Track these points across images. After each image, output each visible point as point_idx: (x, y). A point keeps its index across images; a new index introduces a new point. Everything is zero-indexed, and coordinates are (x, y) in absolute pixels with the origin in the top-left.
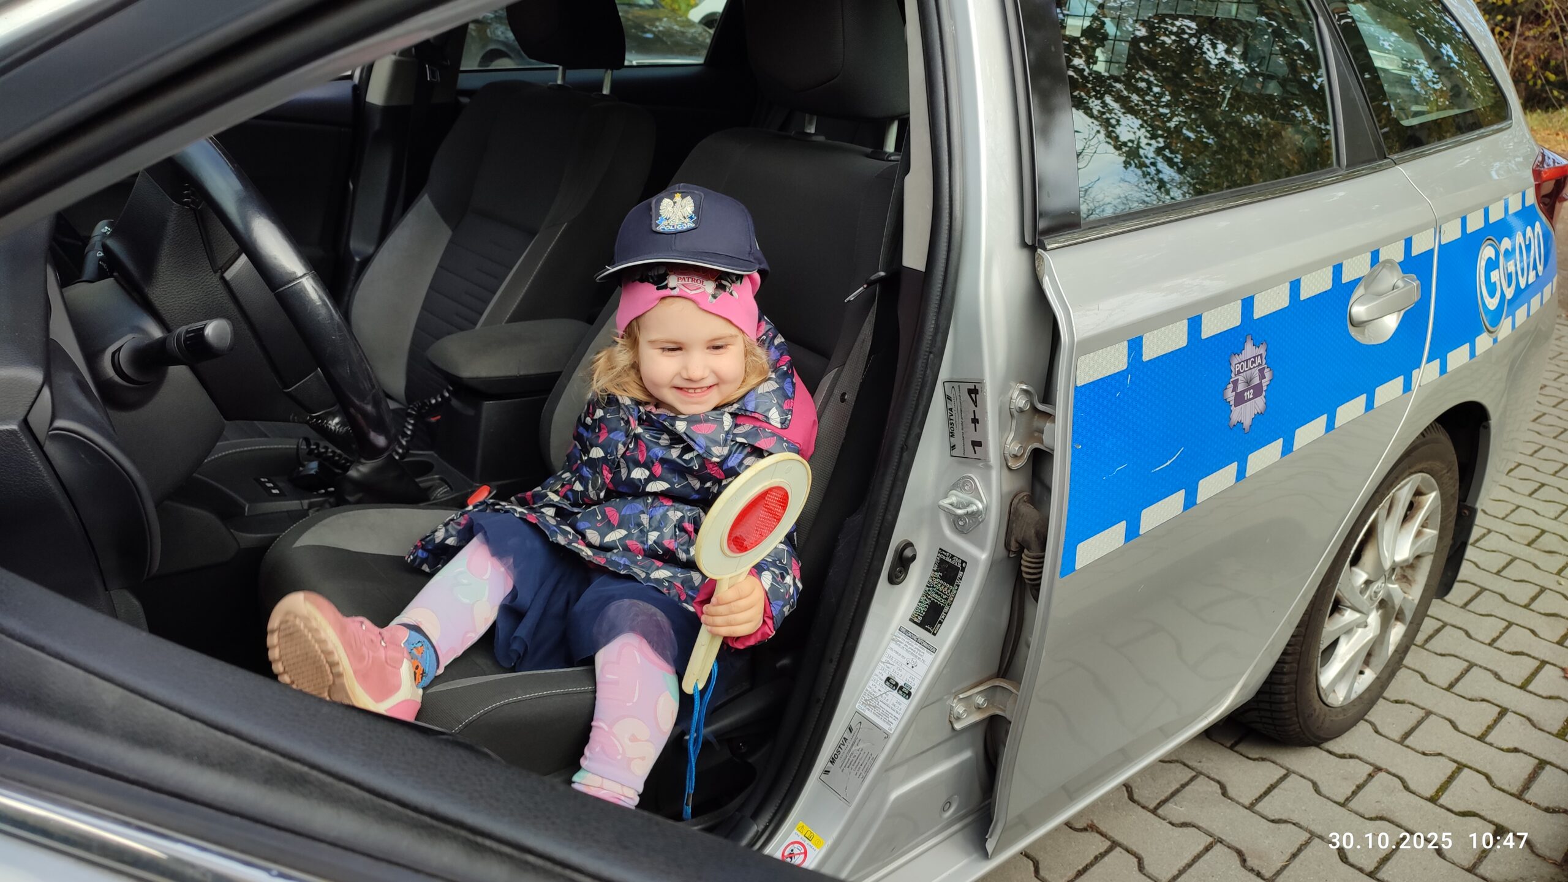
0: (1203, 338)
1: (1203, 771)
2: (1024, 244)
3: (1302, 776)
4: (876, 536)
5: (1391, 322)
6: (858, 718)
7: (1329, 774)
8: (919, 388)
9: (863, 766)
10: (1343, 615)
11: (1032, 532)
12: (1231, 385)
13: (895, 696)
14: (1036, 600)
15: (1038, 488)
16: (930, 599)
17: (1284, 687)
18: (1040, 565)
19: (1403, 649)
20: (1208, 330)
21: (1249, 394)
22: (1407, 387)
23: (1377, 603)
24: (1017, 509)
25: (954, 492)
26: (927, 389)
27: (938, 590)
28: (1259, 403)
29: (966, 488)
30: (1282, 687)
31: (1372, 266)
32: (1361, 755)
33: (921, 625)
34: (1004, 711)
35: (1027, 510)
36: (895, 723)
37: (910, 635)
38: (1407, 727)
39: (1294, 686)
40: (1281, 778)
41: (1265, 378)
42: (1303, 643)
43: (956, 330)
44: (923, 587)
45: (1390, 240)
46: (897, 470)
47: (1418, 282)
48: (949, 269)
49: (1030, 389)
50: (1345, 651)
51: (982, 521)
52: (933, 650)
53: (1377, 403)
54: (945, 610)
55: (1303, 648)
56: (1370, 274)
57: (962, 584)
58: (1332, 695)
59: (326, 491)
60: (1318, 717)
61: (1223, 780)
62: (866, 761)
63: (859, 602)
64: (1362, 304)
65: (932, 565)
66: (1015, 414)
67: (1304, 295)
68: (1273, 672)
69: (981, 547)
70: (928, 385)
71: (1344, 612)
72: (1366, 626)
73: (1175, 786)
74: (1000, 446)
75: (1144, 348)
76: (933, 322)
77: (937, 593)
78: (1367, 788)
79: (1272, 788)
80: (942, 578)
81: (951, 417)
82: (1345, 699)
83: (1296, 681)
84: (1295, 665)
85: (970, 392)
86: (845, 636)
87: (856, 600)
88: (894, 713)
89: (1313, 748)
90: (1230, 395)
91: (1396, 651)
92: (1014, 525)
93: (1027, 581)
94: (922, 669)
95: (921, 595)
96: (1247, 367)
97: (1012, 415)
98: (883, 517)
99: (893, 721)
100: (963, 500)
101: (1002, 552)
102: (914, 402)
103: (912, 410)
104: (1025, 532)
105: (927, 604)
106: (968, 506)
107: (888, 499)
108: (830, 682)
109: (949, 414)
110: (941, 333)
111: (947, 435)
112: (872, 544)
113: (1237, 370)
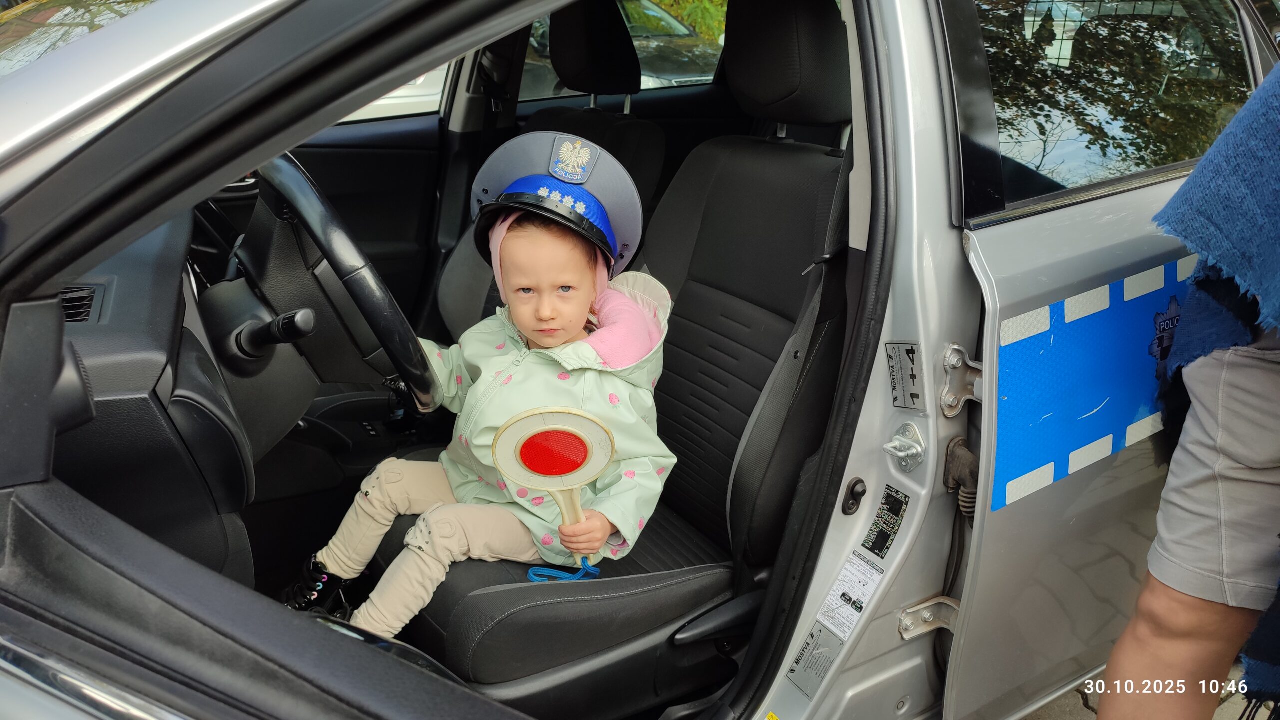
0: (1126, 300)
2: (952, 226)
4: (830, 473)
6: (818, 626)
8: (863, 349)
9: (823, 666)
11: (965, 472)
12: (1157, 341)
13: (849, 609)
14: (972, 529)
15: (974, 433)
16: (879, 528)
18: (973, 500)
20: (1130, 294)
24: (953, 452)
25: (898, 436)
26: (870, 350)
27: (886, 520)
29: (908, 433)
33: (872, 549)
34: (949, 624)
35: (962, 452)
36: (849, 632)
37: (862, 557)
43: (894, 298)
44: (874, 517)
46: (848, 418)
48: (886, 252)
49: (962, 348)
51: (922, 462)
52: (881, 571)
54: (892, 537)
57: (906, 515)
59: (410, 432)
62: (825, 663)
63: (816, 529)
65: (880, 499)
66: (949, 370)
69: (922, 483)
70: (871, 346)
74: (937, 397)
75: (1066, 312)
76: (874, 294)
77: (885, 523)
80: (890, 510)
81: (893, 374)
85: (908, 352)
86: (806, 557)
87: (815, 527)
88: (848, 624)
90: (1155, 350)
92: (951, 465)
93: (964, 514)
94: (871, 587)
95: (872, 524)
96: (1172, 324)
97: (946, 371)
98: (836, 458)
99: (847, 630)
100: (905, 444)
101: (941, 488)
102: (860, 362)
103: (858, 368)
104: (961, 471)
105: (877, 532)
106: (909, 449)
107: (840, 443)
108: (793, 595)
109: (891, 371)
110: (882, 303)
111: (890, 388)
112: (827, 480)
113: (1162, 327)
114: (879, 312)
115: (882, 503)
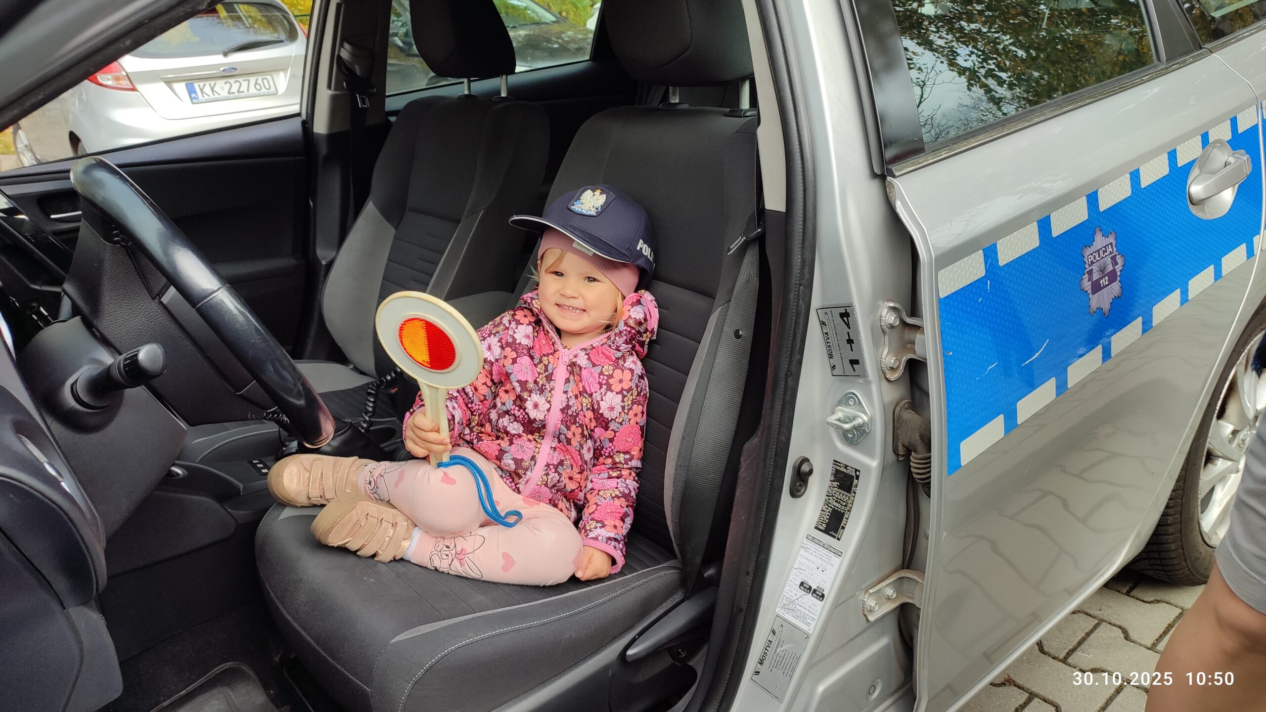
0: (1054, 236)
1: (1105, 619)
2: (874, 175)
4: (773, 456)
5: (1228, 197)
6: (779, 622)
8: (794, 318)
9: (789, 665)
10: (1216, 465)
11: (916, 437)
12: (1087, 275)
13: (809, 598)
14: (929, 496)
15: (918, 394)
17: (1170, 537)
18: (928, 465)
20: (1057, 229)
21: (1104, 282)
22: (1250, 253)
24: (900, 417)
25: (840, 408)
26: (802, 318)
27: (837, 498)
28: (1116, 287)
29: (851, 403)
30: (1168, 537)
31: (1203, 148)
33: (826, 531)
34: (913, 598)
35: (909, 416)
36: (813, 624)
37: (817, 542)
39: (1179, 535)
41: (1117, 264)
42: (1183, 496)
43: (821, 260)
44: (824, 497)
45: (1216, 122)
46: (785, 396)
47: (1249, 156)
48: (808, 207)
49: (897, 305)
50: (1220, 499)
51: (869, 432)
52: (839, 554)
53: (1225, 271)
54: (846, 516)
55: (1184, 500)
56: (1203, 155)
57: (858, 490)
58: (1214, 537)
60: (1203, 558)
61: (1124, 624)
62: (791, 661)
63: (765, 518)
64: (1199, 183)
65: (829, 476)
66: (887, 330)
67: (1145, 182)
68: (1160, 526)
69: (871, 455)
70: (803, 314)
71: (1217, 462)
73: (1080, 635)
74: (877, 361)
75: (999, 254)
76: (800, 257)
77: (836, 501)
80: (840, 487)
81: (828, 341)
83: (1181, 530)
84: (1178, 516)
85: (842, 315)
86: (758, 549)
87: (763, 516)
88: (811, 615)
92: (899, 431)
93: (918, 481)
94: (831, 572)
95: (822, 504)
96: (1099, 257)
97: (884, 332)
98: (778, 439)
99: (811, 622)
100: (849, 415)
101: (891, 457)
102: (792, 332)
103: (791, 339)
104: (910, 436)
105: (829, 512)
106: (854, 420)
107: (780, 422)
108: (749, 592)
109: (826, 338)
110: (809, 266)
111: (826, 357)
112: (771, 464)
113: (1090, 260)
114: (807, 276)
115: (831, 480)
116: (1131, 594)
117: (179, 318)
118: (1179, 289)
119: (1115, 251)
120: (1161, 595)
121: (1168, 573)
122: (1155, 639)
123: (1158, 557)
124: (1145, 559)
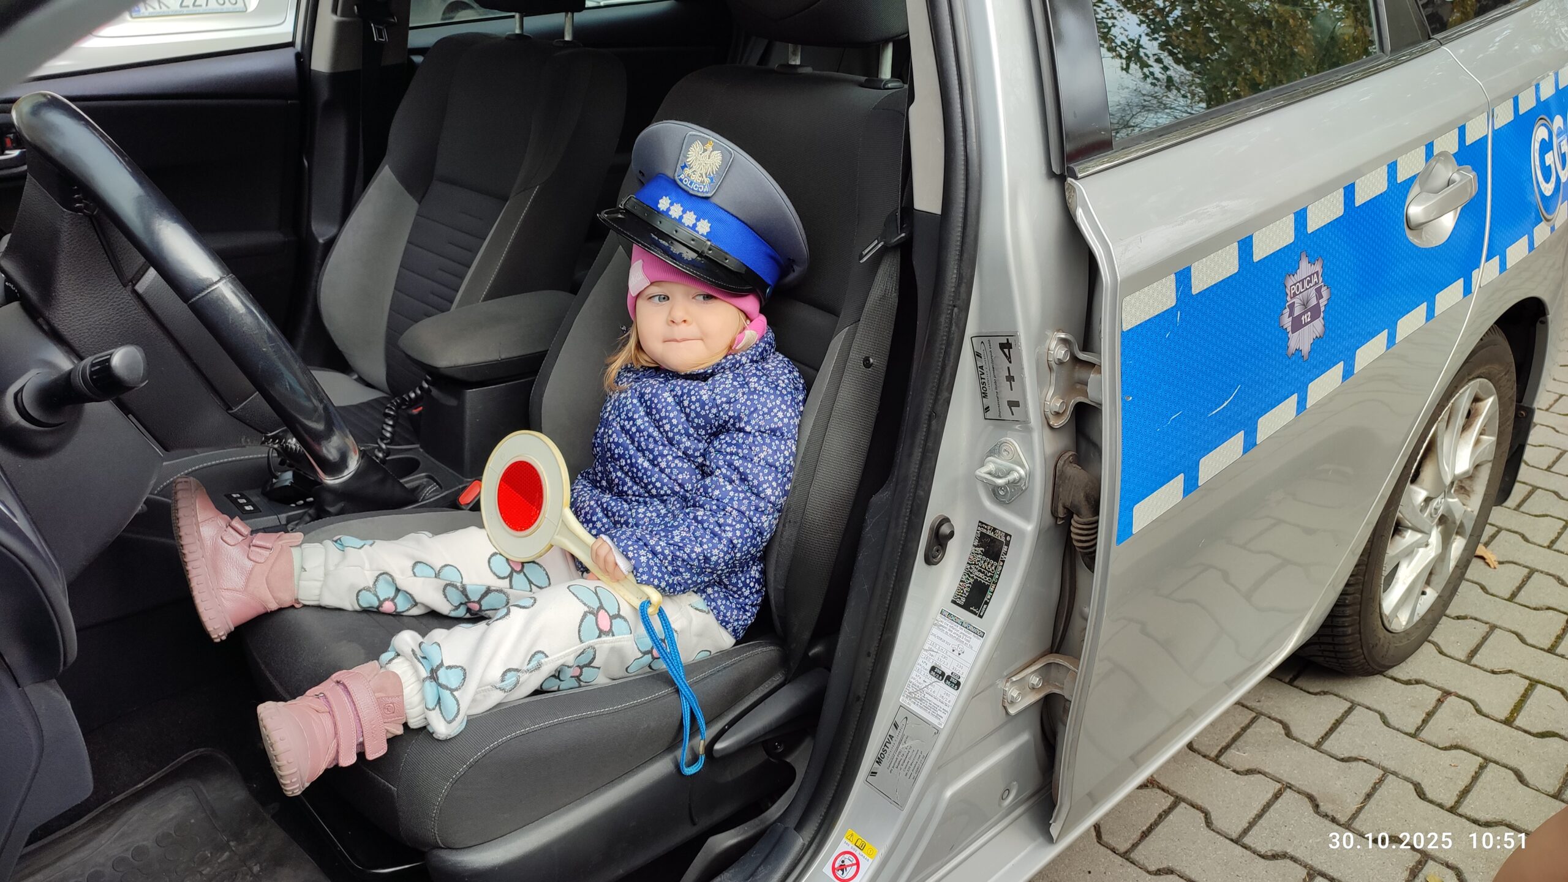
0: (1254, 261)
1: (1263, 711)
2: (1051, 174)
3: (1368, 708)
4: (908, 514)
5: (1448, 221)
6: (903, 713)
7: (1396, 703)
8: (944, 347)
9: (913, 765)
10: (1404, 537)
11: (1080, 498)
12: (1288, 310)
13: (942, 687)
14: (1091, 570)
15: (1083, 444)
16: (973, 578)
17: (1347, 619)
18: (1094, 532)
19: (1463, 565)
20: (1260, 252)
21: (1306, 318)
22: (1467, 290)
23: (1436, 520)
24: (1062, 472)
25: (991, 458)
26: (953, 347)
27: (981, 567)
28: (1318, 325)
29: (1005, 453)
30: (1344, 619)
31: (1427, 161)
32: (1428, 680)
33: (966, 607)
34: (1062, 689)
35: (1073, 470)
36: (945, 717)
37: (954, 618)
38: (1472, 646)
39: (1357, 618)
40: (1346, 712)
41: (1322, 297)
42: (1366, 572)
43: (981, 277)
44: (964, 565)
45: (1443, 130)
46: (926, 441)
47: (1474, 173)
48: (969, 210)
49: (1069, 337)
50: (1407, 575)
51: (1026, 489)
52: (982, 635)
53: (1438, 310)
54: (991, 589)
55: (1366, 577)
56: (1426, 169)
57: (1008, 559)
58: (1395, 620)
59: (305, 502)
60: (1383, 646)
61: (1285, 719)
62: (916, 760)
63: (894, 589)
64: (1419, 204)
65: (972, 540)
66: (1054, 366)
67: (1360, 200)
68: (1337, 605)
69: (1027, 518)
70: (954, 343)
71: (1405, 533)
72: (1427, 545)
73: (1236, 730)
74: (1040, 404)
75: (1192, 280)
76: (955, 271)
77: (980, 571)
78: (1437, 715)
79: (1338, 723)
80: (985, 554)
81: (982, 376)
82: (1407, 623)
83: (1360, 611)
84: (1358, 595)
85: (1003, 346)
86: (883, 626)
87: (892, 586)
88: (943, 706)
89: (1376, 676)
90: (1287, 322)
91: (1456, 566)
92: (1061, 489)
93: (1077, 549)
94: (970, 656)
95: (962, 573)
96: (1303, 288)
97: (1050, 369)
98: (915, 493)
99: (943, 715)
100: (1002, 467)
101: (1049, 519)
102: (940, 364)
103: (938, 372)
104: (1073, 496)
105: (970, 583)
106: (1008, 474)
107: (919, 473)
108: (869, 677)
109: (980, 373)
110: (965, 283)
111: (979, 396)
112: (904, 524)
113: (1292, 292)
114: (963, 295)
115: (975, 546)
116: (1295, 683)
117: (159, 312)
118: (1387, 330)
119: (1320, 282)
120: (1328, 686)
121: (1341, 661)
122: (1320, 737)
123: (1331, 642)
124: (1315, 644)
